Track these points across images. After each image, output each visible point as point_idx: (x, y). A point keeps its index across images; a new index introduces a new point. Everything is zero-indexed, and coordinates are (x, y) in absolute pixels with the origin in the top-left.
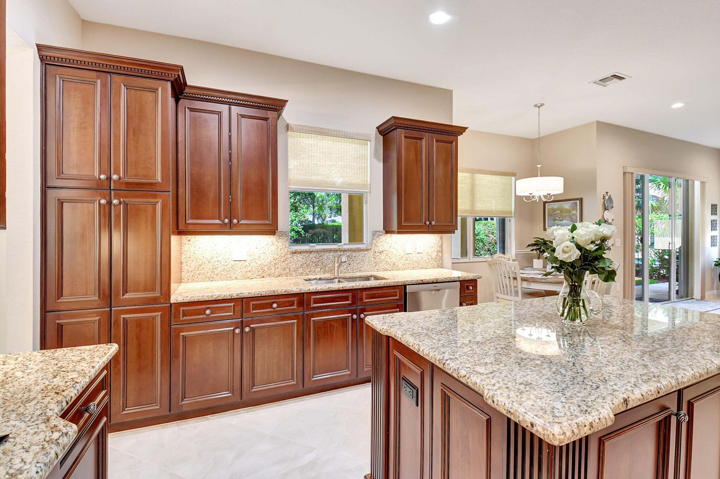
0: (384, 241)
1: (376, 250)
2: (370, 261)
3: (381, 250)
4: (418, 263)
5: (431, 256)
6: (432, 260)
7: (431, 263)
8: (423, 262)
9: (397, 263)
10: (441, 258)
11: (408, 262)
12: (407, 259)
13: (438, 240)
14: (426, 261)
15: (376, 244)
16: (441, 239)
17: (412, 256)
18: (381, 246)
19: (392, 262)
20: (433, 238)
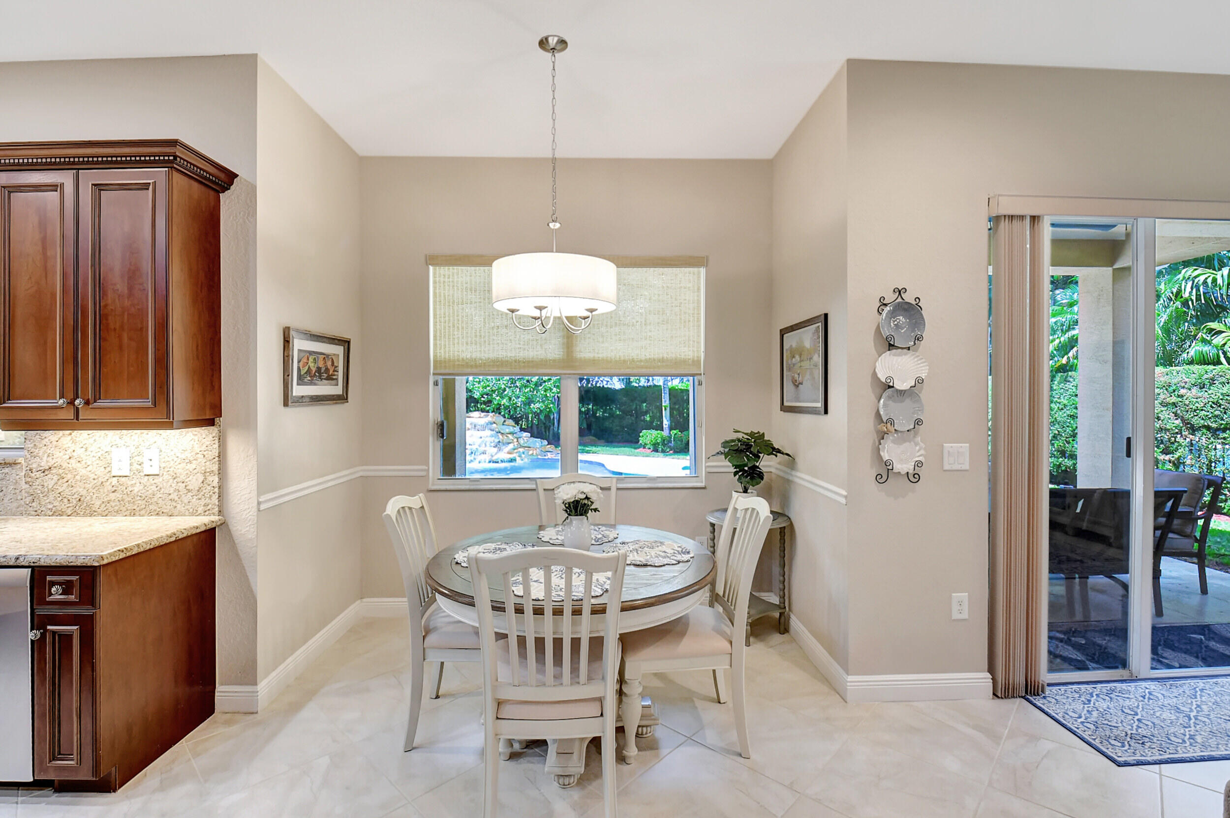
0: (55, 443)
1: (34, 466)
2: (17, 491)
3: (44, 465)
4: (146, 499)
5: (184, 484)
6: (190, 494)
7: (186, 501)
8: (161, 499)
9: (88, 498)
10: (216, 490)
11: (118, 496)
12: (114, 489)
13: (208, 443)
14: (170, 497)
15: (33, 450)
16: (217, 441)
17: (130, 483)
18: (46, 455)
19: (76, 496)
20: (193, 437)
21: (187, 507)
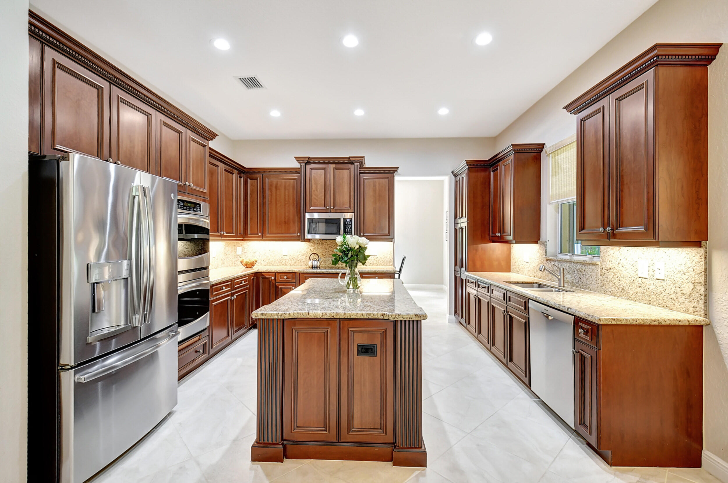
0: (612, 254)
1: (604, 266)
2: (597, 279)
3: (608, 266)
4: (657, 295)
5: (680, 289)
6: (684, 296)
7: (681, 301)
8: (665, 297)
9: (627, 288)
10: (702, 297)
11: (641, 290)
12: (640, 285)
13: (697, 260)
14: (671, 296)
15: (603, 258)
16: (703, 259)
17: (648, 283)
18: (608, 261)
19: (621, 286)
20: (686, 255)
21: (681, 306)
